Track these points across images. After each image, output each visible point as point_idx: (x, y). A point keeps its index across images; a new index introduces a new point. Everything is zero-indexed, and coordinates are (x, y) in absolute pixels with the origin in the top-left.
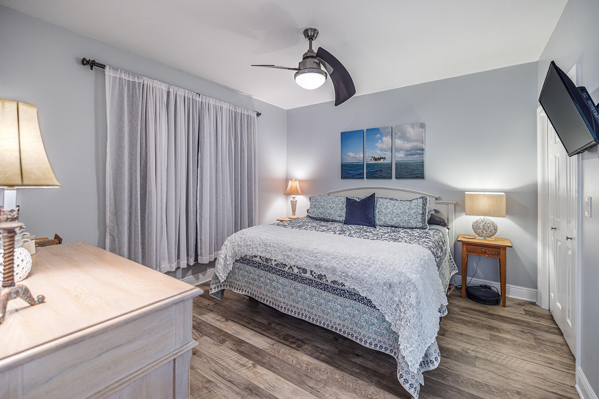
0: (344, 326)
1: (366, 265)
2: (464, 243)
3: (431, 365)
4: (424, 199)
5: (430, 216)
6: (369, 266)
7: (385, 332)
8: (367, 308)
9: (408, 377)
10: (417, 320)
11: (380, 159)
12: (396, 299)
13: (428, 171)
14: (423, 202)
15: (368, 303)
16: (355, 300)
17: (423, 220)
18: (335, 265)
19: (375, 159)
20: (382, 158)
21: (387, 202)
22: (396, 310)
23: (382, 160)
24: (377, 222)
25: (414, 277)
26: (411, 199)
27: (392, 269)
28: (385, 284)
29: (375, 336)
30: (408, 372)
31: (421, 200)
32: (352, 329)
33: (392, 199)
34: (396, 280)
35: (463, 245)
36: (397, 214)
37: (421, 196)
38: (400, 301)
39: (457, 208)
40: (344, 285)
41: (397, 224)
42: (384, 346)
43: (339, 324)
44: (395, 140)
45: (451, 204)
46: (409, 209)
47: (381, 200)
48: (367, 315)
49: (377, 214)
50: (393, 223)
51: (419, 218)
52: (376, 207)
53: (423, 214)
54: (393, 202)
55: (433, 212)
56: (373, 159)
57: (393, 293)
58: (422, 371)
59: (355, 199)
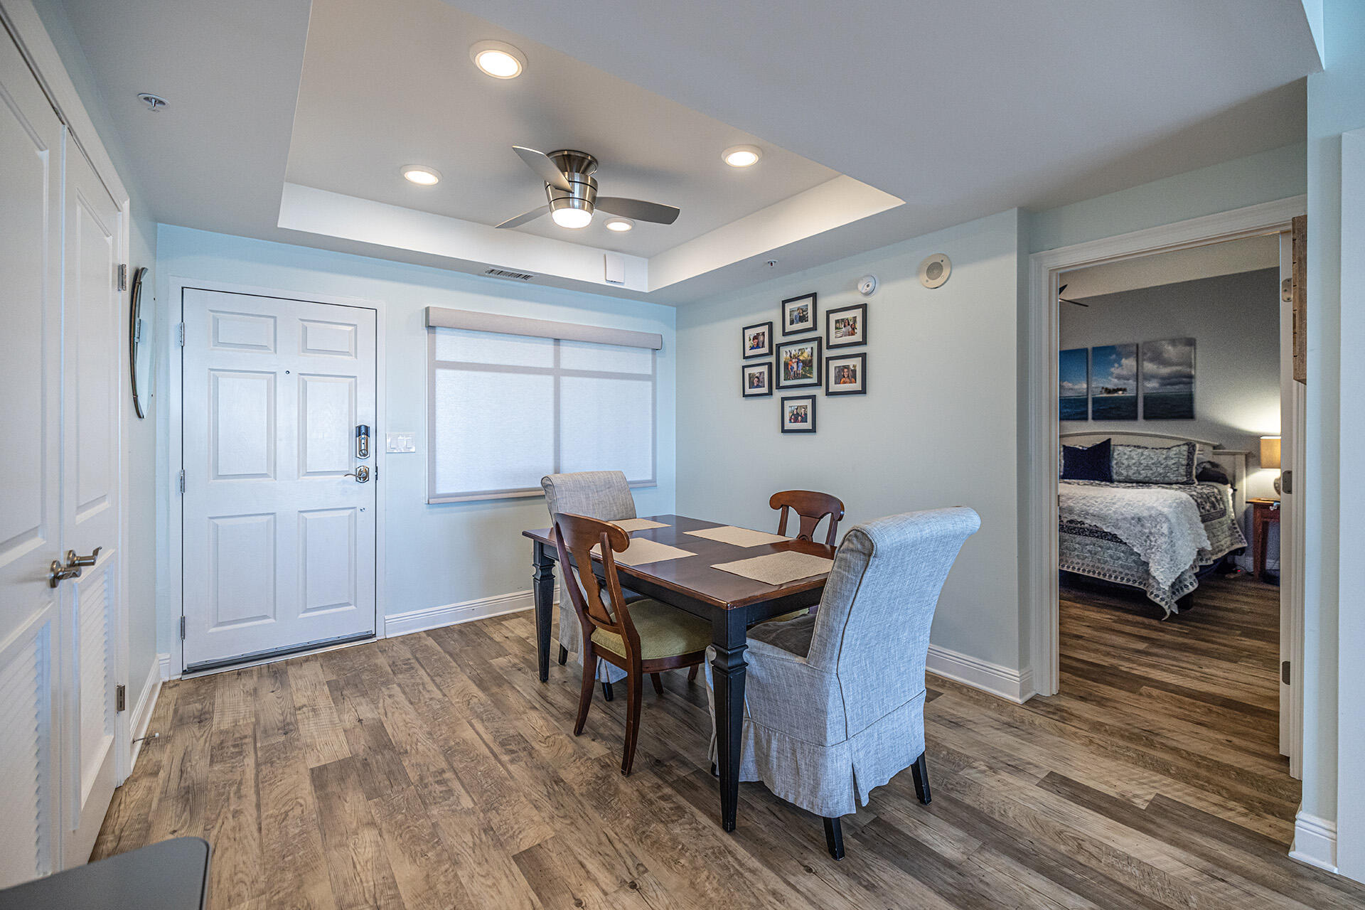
0: (1083, 564)
1: (1110, 503)
2: (1256, 505)
3: (1185, 589)
4: (1191, 446)
5: (1200, 470)
6: (1114, 504)
7: (1133, 564)
8: (1111, 544)
9: (1160, 593)
10: (1169, 546)
11: (1116, 391)
12: (1147, 531)
13: (1200, 407)
14: (1189, 450)
15: (1114, 538)
16: (1097, 537)
17: (1189, 474)
18: (1072, 504)
19: (1108, 391)
20: (1120, 390)
21: (1130, 451)
22: (1146, 541)
23: (1120, 392)
24: (1115, 477)
25: (1166, 510)
26: (1169, 447)
27: (1141, 504)
28: (1133, 518)
29: (1121, 570)
30: (1159, 589)
31: (1185, 448)
32: (1093, 566)
33: (1139, 447)
34: (1146, 514)
35: (1255, 508)
36: (1147, 466)
37: (1185, 442)
38: (1151, 533)
39: (1250, 460)
40: (1084, 524)
41: (1147, 479)
42: (1132, 579)
43: (1078, 563)
44: (1143, 364)
45: (1241, 454)
46: (1166, 459)
47: (1120, 448)
48: (1111, 550)
49: (1115, 466)
50: (1141, 478)
51: (1182, 470)
52: (1113, 457)
53: (1189, 465)
54: (1140, 450)
55: (1208, 466)
56: (1103, 391)
57: (1142, 526)
58: (1176, 598)
59: (1077, 447)
